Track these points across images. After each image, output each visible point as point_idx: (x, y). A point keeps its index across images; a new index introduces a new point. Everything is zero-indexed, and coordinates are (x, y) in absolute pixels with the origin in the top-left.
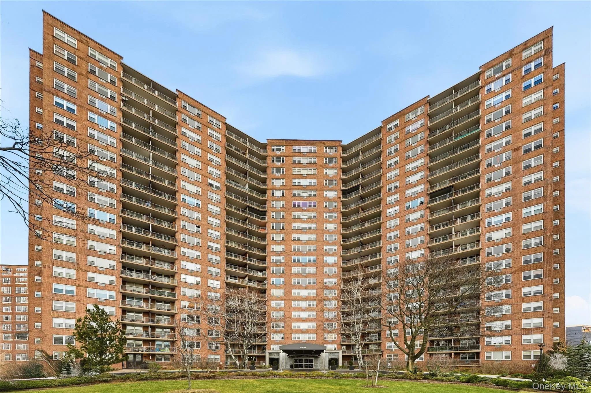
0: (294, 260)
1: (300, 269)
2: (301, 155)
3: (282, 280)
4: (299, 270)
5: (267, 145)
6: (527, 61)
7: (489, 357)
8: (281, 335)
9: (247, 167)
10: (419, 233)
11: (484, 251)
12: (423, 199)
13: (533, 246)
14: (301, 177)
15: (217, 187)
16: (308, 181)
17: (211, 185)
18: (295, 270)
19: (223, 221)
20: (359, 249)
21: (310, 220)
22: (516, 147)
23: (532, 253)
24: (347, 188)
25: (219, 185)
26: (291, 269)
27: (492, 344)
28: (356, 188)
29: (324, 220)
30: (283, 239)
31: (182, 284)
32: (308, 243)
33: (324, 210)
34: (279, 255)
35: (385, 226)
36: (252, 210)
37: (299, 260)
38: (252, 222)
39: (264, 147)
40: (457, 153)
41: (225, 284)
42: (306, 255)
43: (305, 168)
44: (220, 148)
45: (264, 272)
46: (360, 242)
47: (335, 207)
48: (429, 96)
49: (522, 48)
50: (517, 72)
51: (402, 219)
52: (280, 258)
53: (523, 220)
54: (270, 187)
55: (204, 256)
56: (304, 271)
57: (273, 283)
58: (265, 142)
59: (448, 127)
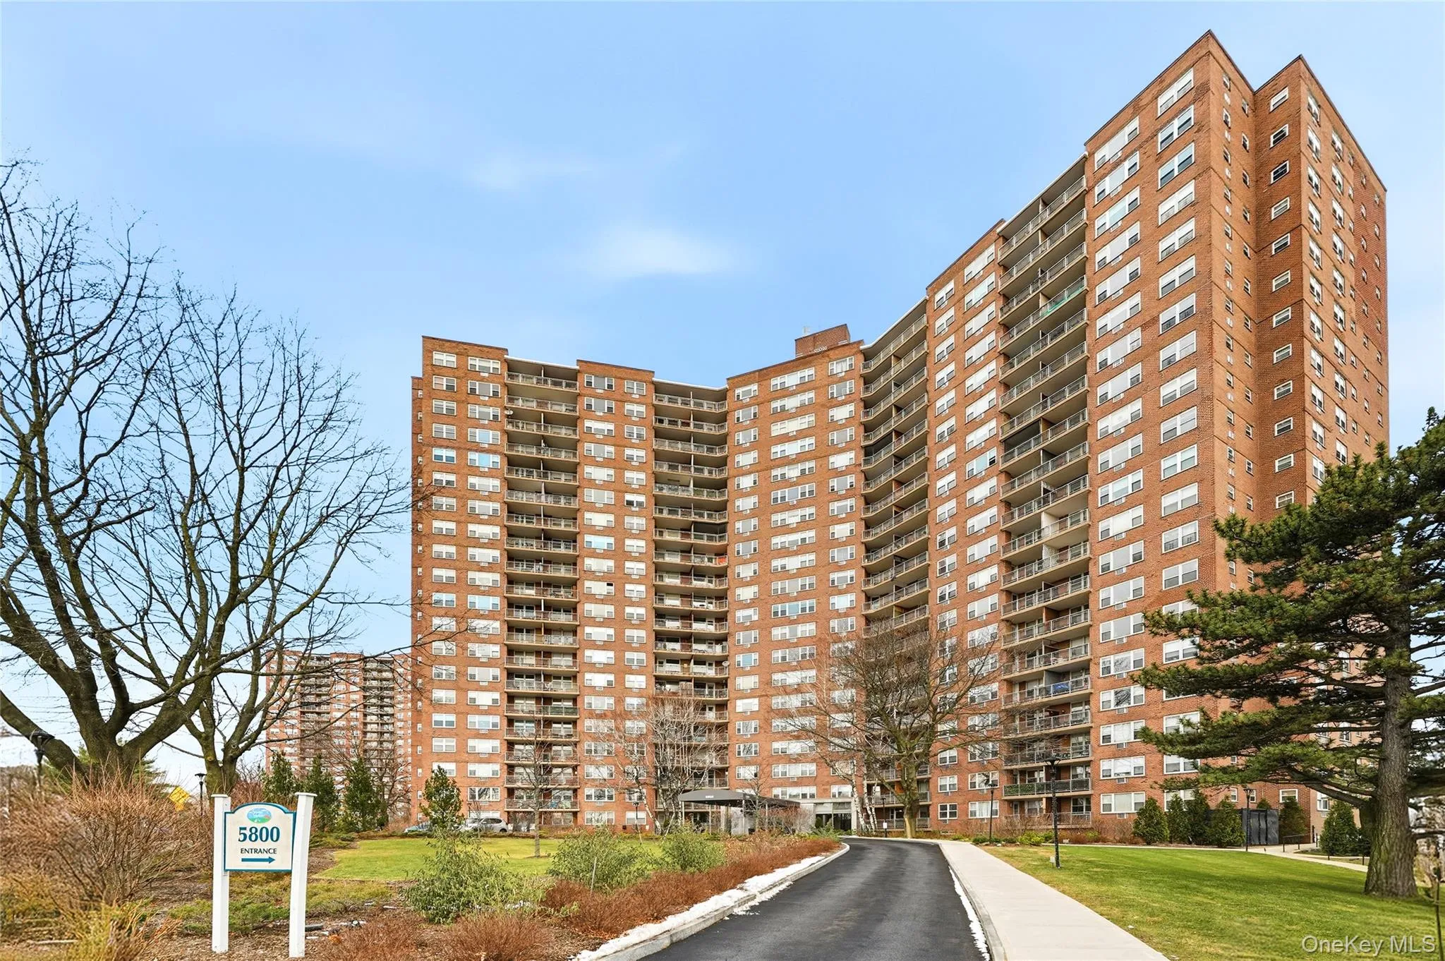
0: (776, 613)
1: (786, 630)
2: (786, 393)
3: (755, 656)
4: (784, 631)
5: (726, 391)
6: (1165, 119)
7: (1108, 807)
8: (753, 769)
9: (692, 449)
10: (988, 529)
11: (1096, 563)
12: (993, 453)
13: (1180, 545)
14: (786, 438)
15: (640, 504)
16: (800, 443)
17: (630, 503)
18: (777, 633)
19: (650, 563)
20: (891, 573)
21: (803, 525)
22: (1148, 319)
23: (1179, 560)
24: (871, 442)
25: (642, 498)
26: (770, 632)
27: (1113, 777)
28: (886, 441)
29: (829, 519)
30: (755, 573)
31: (587, 690)
32: (801, 572)
33: (829, 498)
34: (748, 606)
35: (934, 519)
36: (700, 527)
37: (783, 612)
38: (700, 551)
39: (721, 396)
40: (1046, 345)
41: (653, 679)
42: (796, 599)
43: (792, 416)
44: (644, 432)
45: (724, 643)
46: (895, 556)
47: (851, 486)
48: (1002, 221)
49: (1155, 91)
50: (1148, 147)
51: (961, 499)
52: (750, 612)
53: (1161, 484)
54: (732, 472)
55: (620, 634)
56: (793, 633)
57: (739, 665)
58: (725, 386)
59: (1031, 289)
